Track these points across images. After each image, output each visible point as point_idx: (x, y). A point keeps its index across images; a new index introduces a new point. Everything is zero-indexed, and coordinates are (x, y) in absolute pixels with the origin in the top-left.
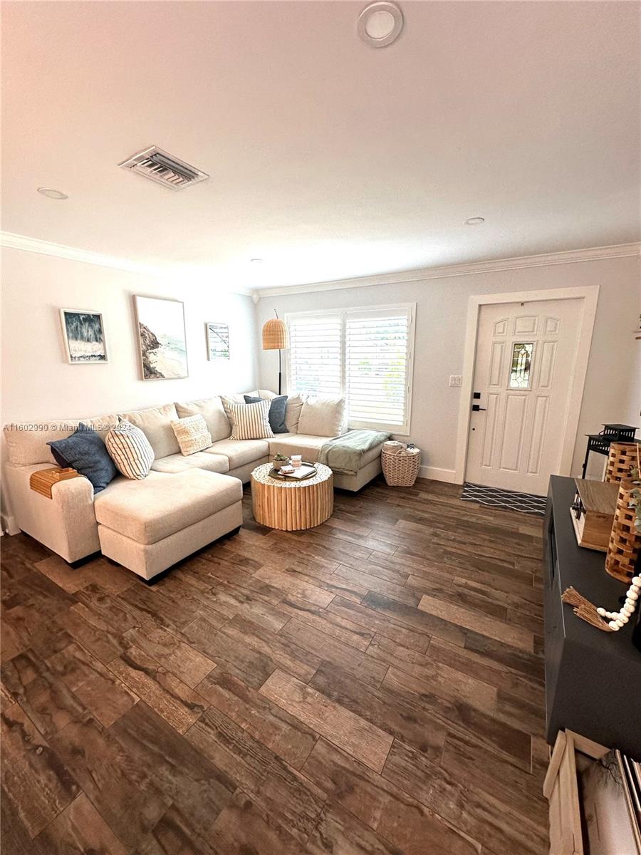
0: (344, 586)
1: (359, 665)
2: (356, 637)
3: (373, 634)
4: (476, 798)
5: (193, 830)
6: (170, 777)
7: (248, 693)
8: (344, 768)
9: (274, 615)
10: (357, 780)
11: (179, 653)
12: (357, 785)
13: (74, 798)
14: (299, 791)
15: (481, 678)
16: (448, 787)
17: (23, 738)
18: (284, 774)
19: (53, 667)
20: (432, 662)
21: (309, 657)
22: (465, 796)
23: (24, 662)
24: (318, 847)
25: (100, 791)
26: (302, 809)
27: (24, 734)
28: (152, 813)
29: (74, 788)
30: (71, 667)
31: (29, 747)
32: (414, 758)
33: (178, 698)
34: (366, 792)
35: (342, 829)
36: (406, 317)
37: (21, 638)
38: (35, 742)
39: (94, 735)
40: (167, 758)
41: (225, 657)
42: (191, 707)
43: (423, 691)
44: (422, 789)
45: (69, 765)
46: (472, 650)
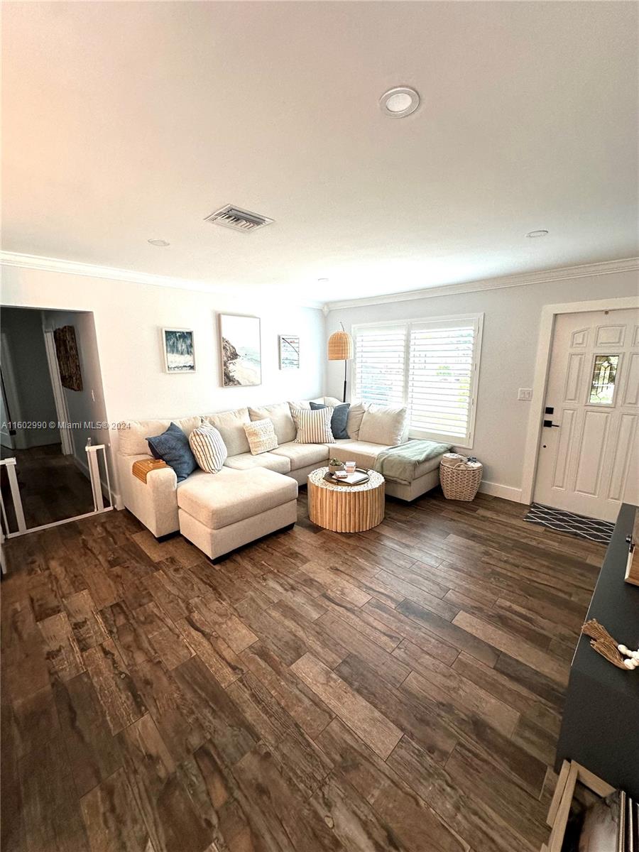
0: (382, 590)
1: (383, 664)
2: (385, 638)
3: (401, 639)
4: (473, 806)
5: (223, 762)
6: (211, 718)
7: (280, 667)
8: (352, 747)
9: (312, 605)
10: (363, 761)
11: (230, 624)
12: (362, 765)
13: (143, 716)
14: (311, 755)
15: (506, 701)
16: (448, 789)
17: (113, 664)
18: (300, 739)
19: (138, 617)
20: (457, 676)
21: (338, 648)
22: (463, 802)
23: (118, 608)
24: (319, 803)
25: (161, 715)
26: (311, 770)
27: (114, 662)
28: (195, 741)
29: (143, 708)
30: (150, 620)
31: (116, 672)
32: (420, 755)
33: (224, 659)
34: (368, 772)
35: (342, 796)
36: (473, 328)
37: (118, 591)
38: (121, 669)
39: (160, 673)
40: (210, 703)
41: (266, 633)
42: (234, 668)
43: (441, 700)
44: (422, 784)
45: (141, 690)
46: (503, 673)
